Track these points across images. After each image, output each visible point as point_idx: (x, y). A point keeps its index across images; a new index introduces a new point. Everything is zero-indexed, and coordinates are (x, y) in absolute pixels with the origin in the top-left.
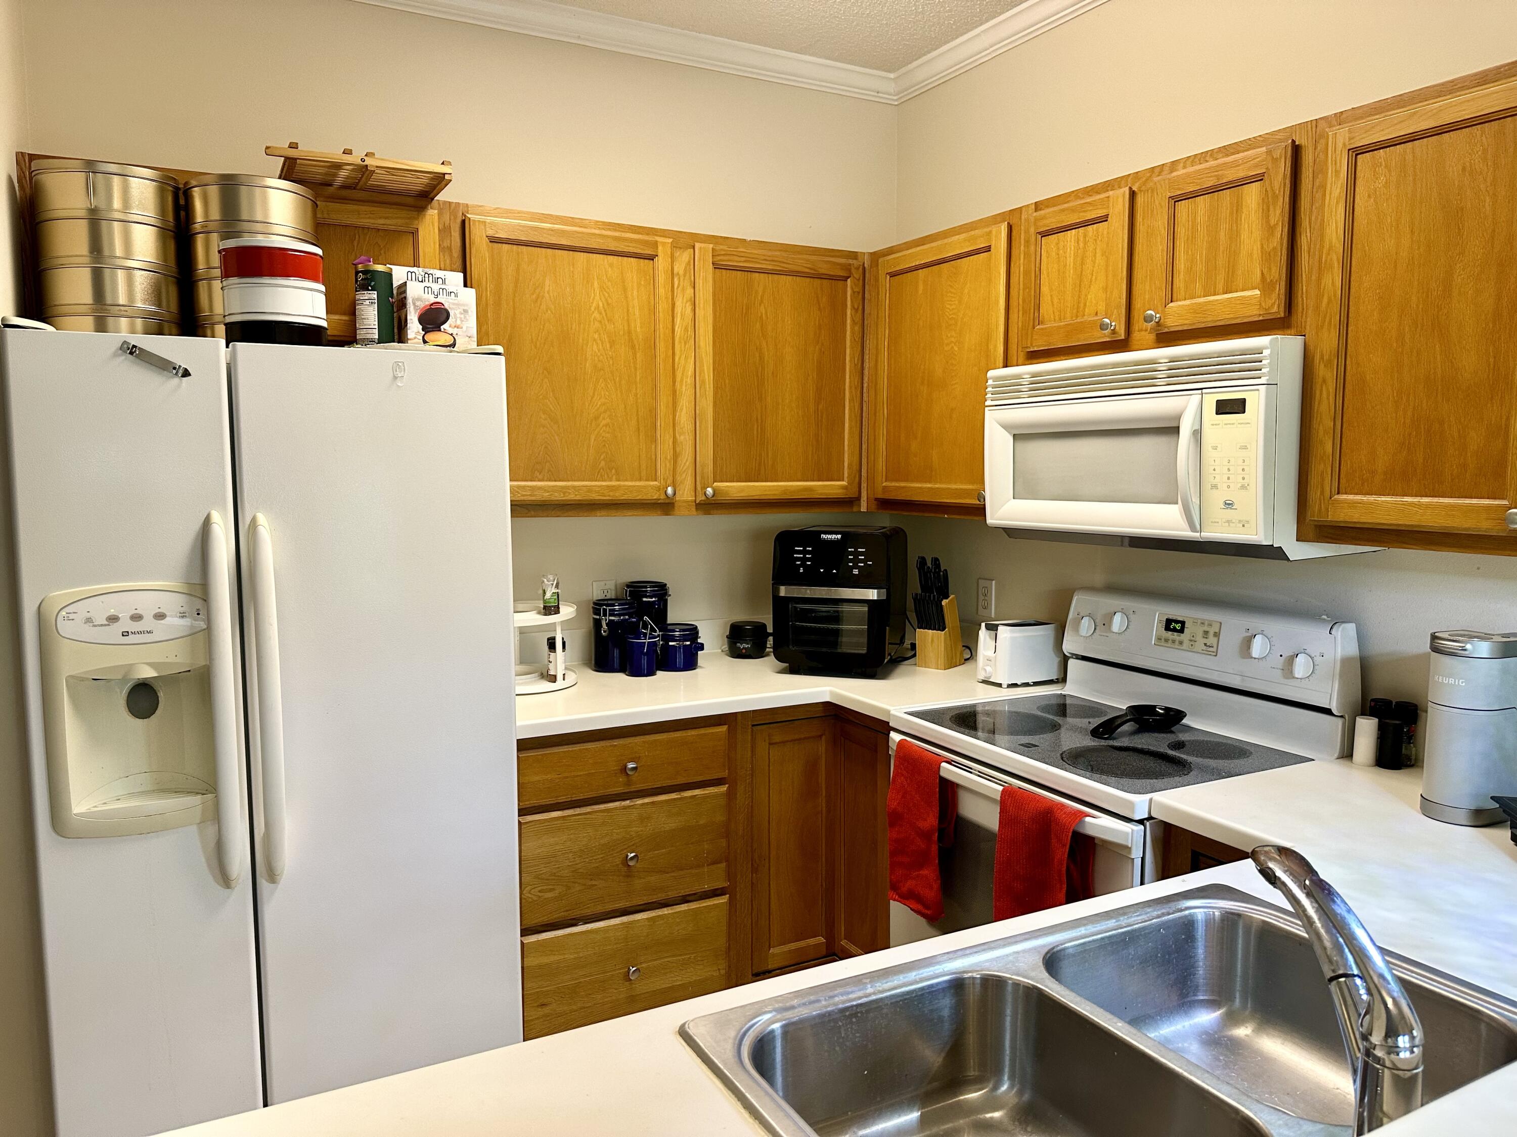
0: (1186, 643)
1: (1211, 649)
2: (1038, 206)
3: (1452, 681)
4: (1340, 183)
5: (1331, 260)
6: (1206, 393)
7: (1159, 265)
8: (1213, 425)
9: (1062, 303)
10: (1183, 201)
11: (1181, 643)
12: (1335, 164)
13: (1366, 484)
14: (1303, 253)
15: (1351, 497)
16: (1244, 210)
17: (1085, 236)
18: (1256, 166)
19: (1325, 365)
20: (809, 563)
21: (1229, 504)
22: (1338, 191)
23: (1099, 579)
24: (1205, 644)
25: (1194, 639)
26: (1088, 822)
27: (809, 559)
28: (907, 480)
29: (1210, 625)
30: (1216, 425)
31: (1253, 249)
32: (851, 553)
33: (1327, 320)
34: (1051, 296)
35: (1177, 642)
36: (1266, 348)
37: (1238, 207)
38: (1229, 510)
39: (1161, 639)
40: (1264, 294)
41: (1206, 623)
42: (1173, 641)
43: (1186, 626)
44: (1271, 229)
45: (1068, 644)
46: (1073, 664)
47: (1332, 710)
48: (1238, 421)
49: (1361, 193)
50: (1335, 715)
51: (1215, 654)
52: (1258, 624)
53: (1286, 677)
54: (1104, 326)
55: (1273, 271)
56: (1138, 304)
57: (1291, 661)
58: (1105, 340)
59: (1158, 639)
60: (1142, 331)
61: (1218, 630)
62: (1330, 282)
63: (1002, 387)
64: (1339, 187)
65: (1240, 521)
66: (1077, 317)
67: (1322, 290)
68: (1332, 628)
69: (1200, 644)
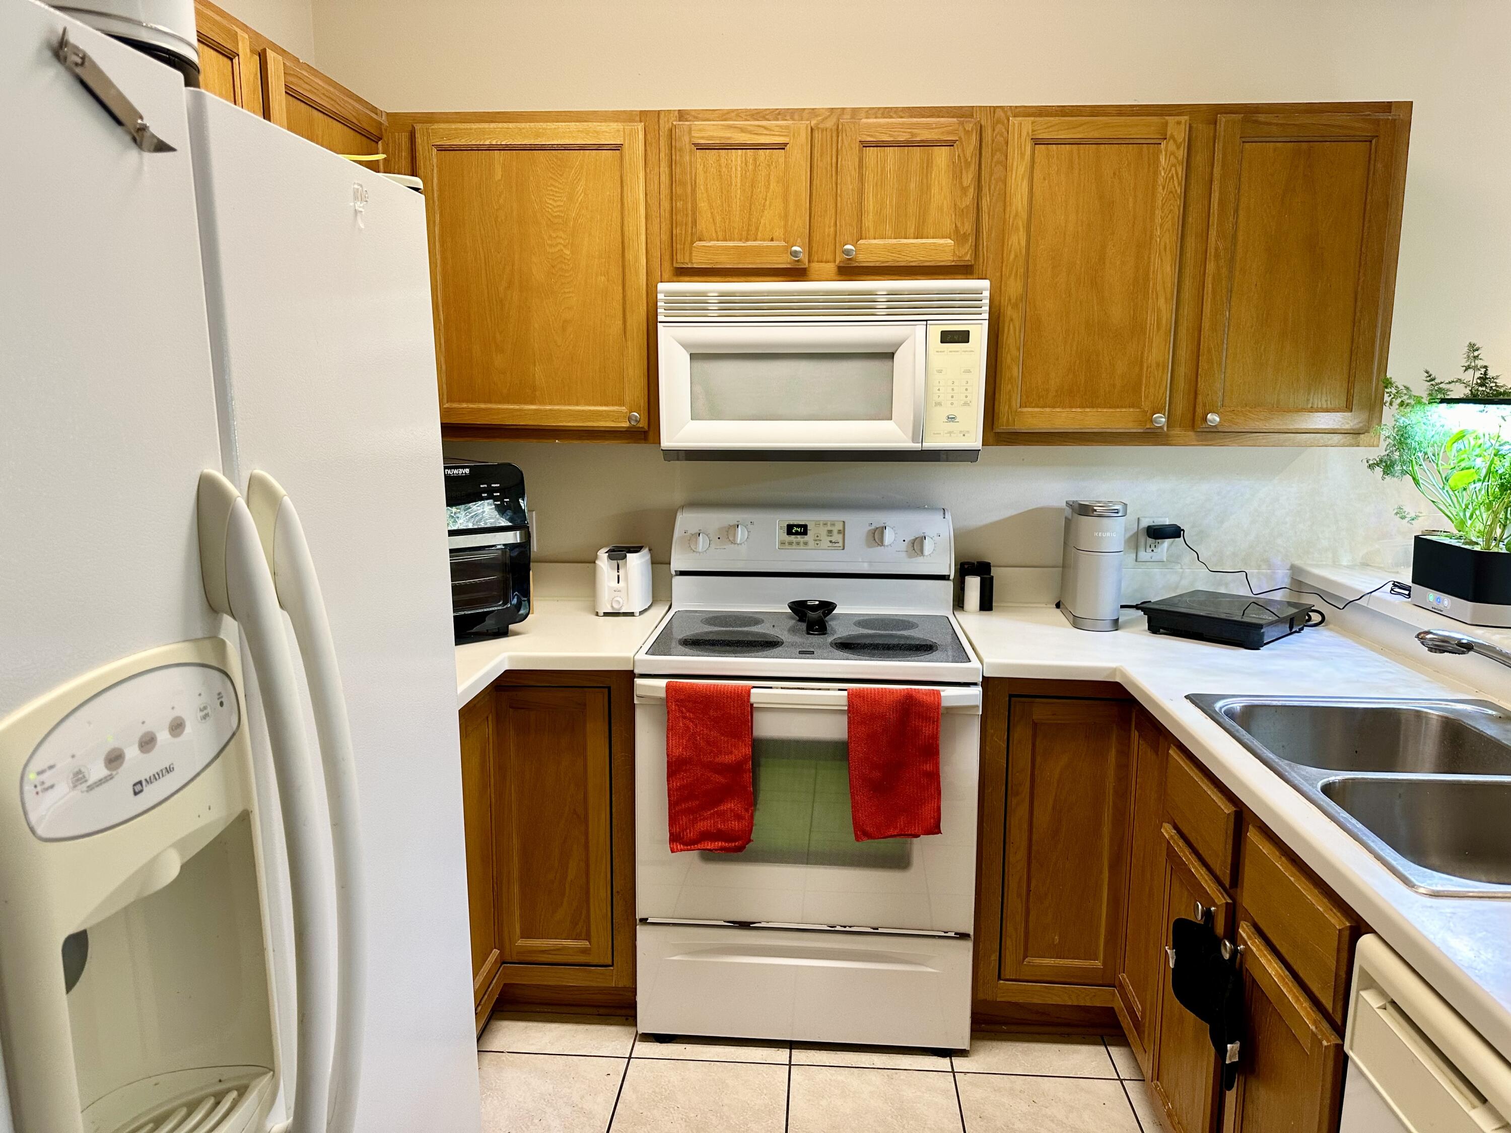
0: (812, 544)
1: (836, 545)
2: (682, 115)
3: (1108, 534)
4: (1024, 163)
5: (1017, 223)
6: (930, 325)
7: (849, 202)
8: (937, 352)
9: (727, 223)
10: (872, 148)
11: (806, 544)
12: (1021, 147)
13: (1041, 399)
14: (983, 214)
15: (1030, 409)
16: (935, 168)
17: (755, 160)
18: (949, 133)
19: (1012, 308)
22: (1023, 170)
24: (831, 542)
25: (819, 538)
29: (834, 524)
30: (941, 351)
31: (943, 204)
32: (484, 491)
33: (1014, 272)
34: (712, 213)
35: (802, 544)
36: (985, 290)
37: (928, 164)
38: (951, 423)
40: (958, 244)
41: (829, 523)
42: (798, 543)
43: (808, 528)
44: (964, 190)
45: (678, 562)
46: (677, 581)
47: (949, 576)
48: (963, 350)
49: (1038, 175)
50: (948, 579)
51: (841, 548)
52: (878, 518)
53: (910, 556)
54: (795, 254)
55: (966, 224)
56: (817, 237)
57: (913, 543)
58: (786, 267)
59: (783, 543)
60: (822, 262)
61: (841, 528)
62: (1017, 241)
63: (678, 303)
64: (1023, 167)
65: (961, 432)
66: (747, 240)
67: (1010, 246)
68: (944, 514)
69: (825, 542)
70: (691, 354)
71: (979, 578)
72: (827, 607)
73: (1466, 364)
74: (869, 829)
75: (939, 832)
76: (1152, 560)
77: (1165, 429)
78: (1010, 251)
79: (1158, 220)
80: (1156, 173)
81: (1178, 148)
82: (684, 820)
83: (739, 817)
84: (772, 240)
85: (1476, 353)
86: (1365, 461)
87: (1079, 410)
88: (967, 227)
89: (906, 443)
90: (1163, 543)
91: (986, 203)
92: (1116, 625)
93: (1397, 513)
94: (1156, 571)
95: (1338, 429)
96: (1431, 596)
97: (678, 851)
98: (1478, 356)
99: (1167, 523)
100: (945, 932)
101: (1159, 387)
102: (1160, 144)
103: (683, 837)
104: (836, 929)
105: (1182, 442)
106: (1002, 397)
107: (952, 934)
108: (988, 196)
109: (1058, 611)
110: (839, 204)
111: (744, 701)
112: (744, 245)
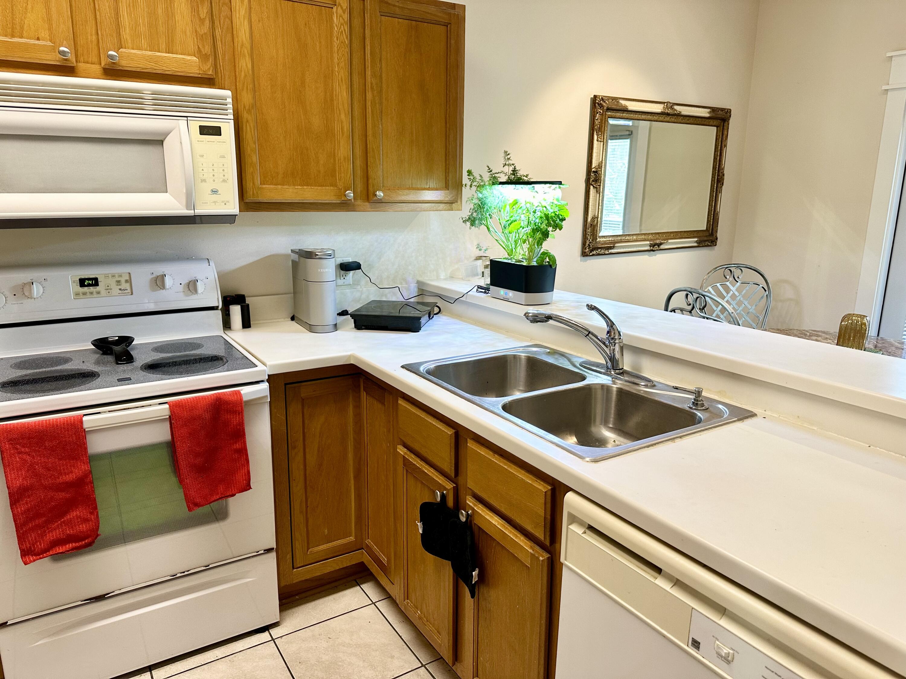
0: (103, 292)
1: (126, 291)
5: (243, 51)
6: (190, 120)
8: (198, 141)
11: (98, 292)
13: (274, 179)
14: (218, 41)
15: (267, 186)
19: (246, 112)
21: (215, 191)
22: (244, 12)
24: (120, 289)
29: (121, 276)
30: (201, 141)
31: (186, 29)
33: (245, 86)
35: (95, 293)
36: (229, 97)
38: (215, 195)
39: (79, 294)
40: (202, 61)
41: (117, 275)
42: (91, 293)
43: (99, 280)
44: (202, 21)
47: (218, 307)
48: (217, 141)
49: (254, 18)
50: (218, 309)
51: (130, 294)
52: (159, 269)
53: (187, 295)
54: (63, 53)
55: (207, 47)
56: (81, 41)
57: (188, 286)
58: (55, 63)
59: (77, 294)
60: (88, 63)
61: (128, 278)
62: (245, 64)
64: (244, 9)
65: (223, 202)
66: (13, 36)
67: (240, 68)
68: (209, 262)
69: (115, 290)
71: (239, 306)
72: (127, 340)
73: (504, 163)
74: (198, 501)
75: (250, 488)
76: (344, 284)
77: (353, 201)
78: (241, 71)
79: (336, 60)
80: (332, 28)
81: (344, 13)
82: (33, 536)
83: (86, 520)
84: (38, 39)
85: (509, 157)
86: (461, 219)
87: (299, 187)
88: (207, 49)
89: (182, 211)
90: (349, 273)
91: (218, 34)
92: (336, 327)
93: (477, 248)
94: (348, 291)
95: (443, 200)
96: (502, 292)
97: (31, 562)
98: (509, 158)
99: (351, 261)
100: (257, 552)
101: (347, 173)
102: (333, 8)
103: (35, 550)
104: (177, 576)
105: (362, 209)
106: (248, 177)
107: (262, 552)
108: (219, 29)
109: (293, 322)
110: (98, 17)
111: (78, 428)
112: (10, 40)
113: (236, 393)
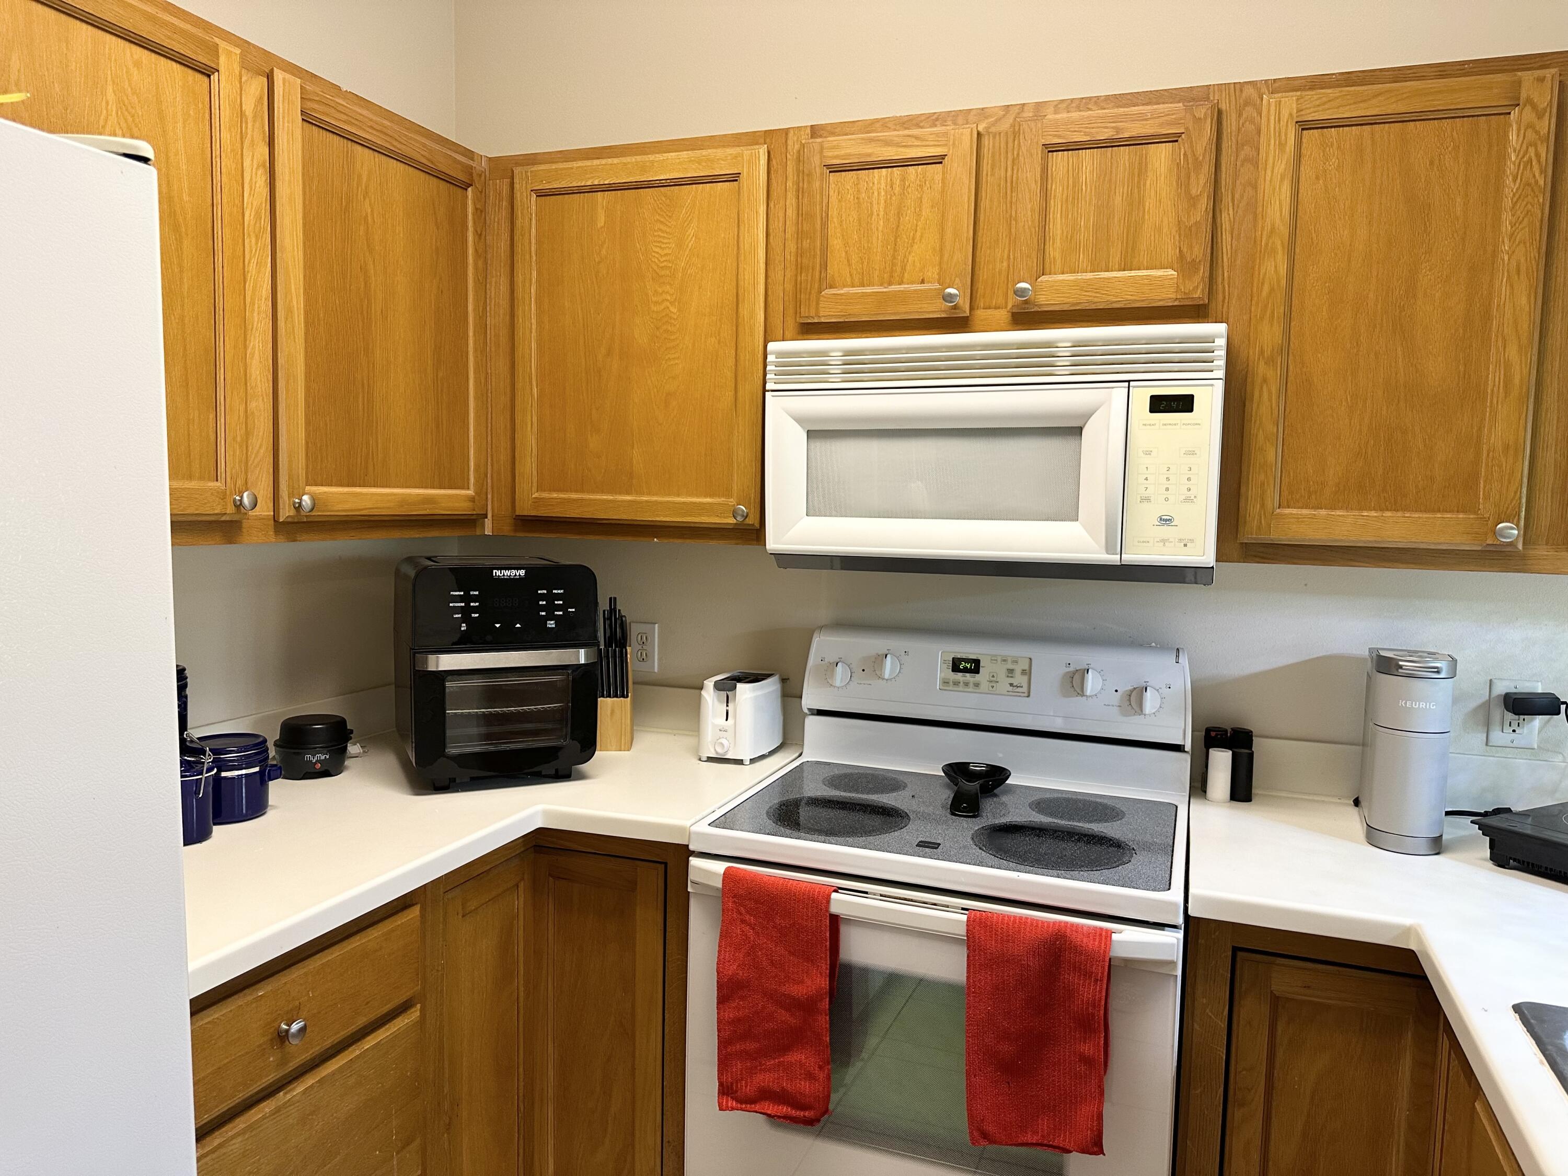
0: (985, 686)
1: (1019, 690)
2: (815, 131)
3: (1423, 705)
4: (1286, 157)
5: (1274, 243)
6: (1134, 387)
7: (1026, 227)
8: (1145, 425)
9: (866, 263)
10: (1060, 153)
11: (977, 685)
12: (1279, 135)
13: (1313, 497)
14: (1224, 233)
15: (1295, 511)
16: (1150, 174)
17: (903, 180)
18: (1170, 124)
19: (1266, 363)
20: (477, 615)
21: (1166, 520)
22: (1283, 166)
23: (824, 614)
24: (1011, 685)
25: (994, 679)
26: (1119, 942)
27: (475, 610)
28: (582, 491)
29: (1016, 662)
30: (1150, 425)
31: (1162, 221)
32: (542, 597)
33: (1269, 312)
34: (846, 252)
35: (971, 685)
36: (1220, 336)
37: (1140, 171)
38: (1165, 527)
39: (948, 683)
40: (1183, 275)
41: (1010, 660)
42: (966, 684)
43: (981, 664)
44: (1193, 201)
45: (811, 698)
46: (812, 723)
47: (1183, 745)
48: (1183, 422)
49: (1307, 171)
50: (1184, 751)
51: (1026, 695)
52: (1079, 657)
53: (1125, 714)
54: (948, 298)
55: (1196, 250)
56: (983, 274)
57: (1129, 696)
58: (939, 316)
59: (945, 682)
60: (990, 308)
61: (1026, 667)
62: (1273, 269)
63: (792, 366)
64: (1284, 162)
65: (1180, 540)
66: (890, 284)
67: (1261, 276)
68: (1178, 656)
69: (1004, 684)
70: (808, 431)
71: (1230, 753)
72: (998, 774)
74: (990, 1128)
75: (1101, 1152)
76: (1511, 745)
77: (1520, 546)
78: (1263, 284)
79: (1506, 227)
80: (1502, 157)
81: (1541, 116)
82: (738, 1066)
83: (810, 1076)
84: (923, 282)
87: (1373, 514)
88: (1199, 251)
89: (1097, 554)
90: (1532, 720)
91: (1227, 219)
92: (1436, 845)
94: (1521, 763)
97: (727, 1109)
99: (1540, 691)
101: (1510, 483)
102: (1509, 113)
103: (736, 1091)
106: (1252, 492)
108: (1231, 209)
110: (1013, 230)
111: (821, 910)
112: (885, 290)
113: (1101, 935)
